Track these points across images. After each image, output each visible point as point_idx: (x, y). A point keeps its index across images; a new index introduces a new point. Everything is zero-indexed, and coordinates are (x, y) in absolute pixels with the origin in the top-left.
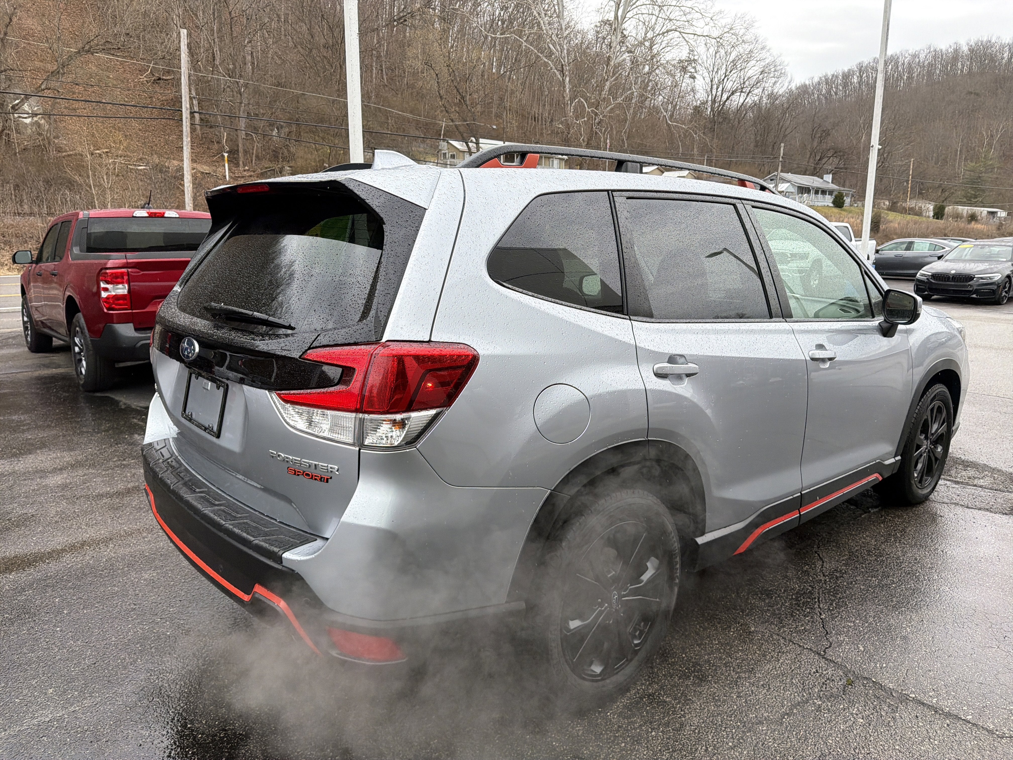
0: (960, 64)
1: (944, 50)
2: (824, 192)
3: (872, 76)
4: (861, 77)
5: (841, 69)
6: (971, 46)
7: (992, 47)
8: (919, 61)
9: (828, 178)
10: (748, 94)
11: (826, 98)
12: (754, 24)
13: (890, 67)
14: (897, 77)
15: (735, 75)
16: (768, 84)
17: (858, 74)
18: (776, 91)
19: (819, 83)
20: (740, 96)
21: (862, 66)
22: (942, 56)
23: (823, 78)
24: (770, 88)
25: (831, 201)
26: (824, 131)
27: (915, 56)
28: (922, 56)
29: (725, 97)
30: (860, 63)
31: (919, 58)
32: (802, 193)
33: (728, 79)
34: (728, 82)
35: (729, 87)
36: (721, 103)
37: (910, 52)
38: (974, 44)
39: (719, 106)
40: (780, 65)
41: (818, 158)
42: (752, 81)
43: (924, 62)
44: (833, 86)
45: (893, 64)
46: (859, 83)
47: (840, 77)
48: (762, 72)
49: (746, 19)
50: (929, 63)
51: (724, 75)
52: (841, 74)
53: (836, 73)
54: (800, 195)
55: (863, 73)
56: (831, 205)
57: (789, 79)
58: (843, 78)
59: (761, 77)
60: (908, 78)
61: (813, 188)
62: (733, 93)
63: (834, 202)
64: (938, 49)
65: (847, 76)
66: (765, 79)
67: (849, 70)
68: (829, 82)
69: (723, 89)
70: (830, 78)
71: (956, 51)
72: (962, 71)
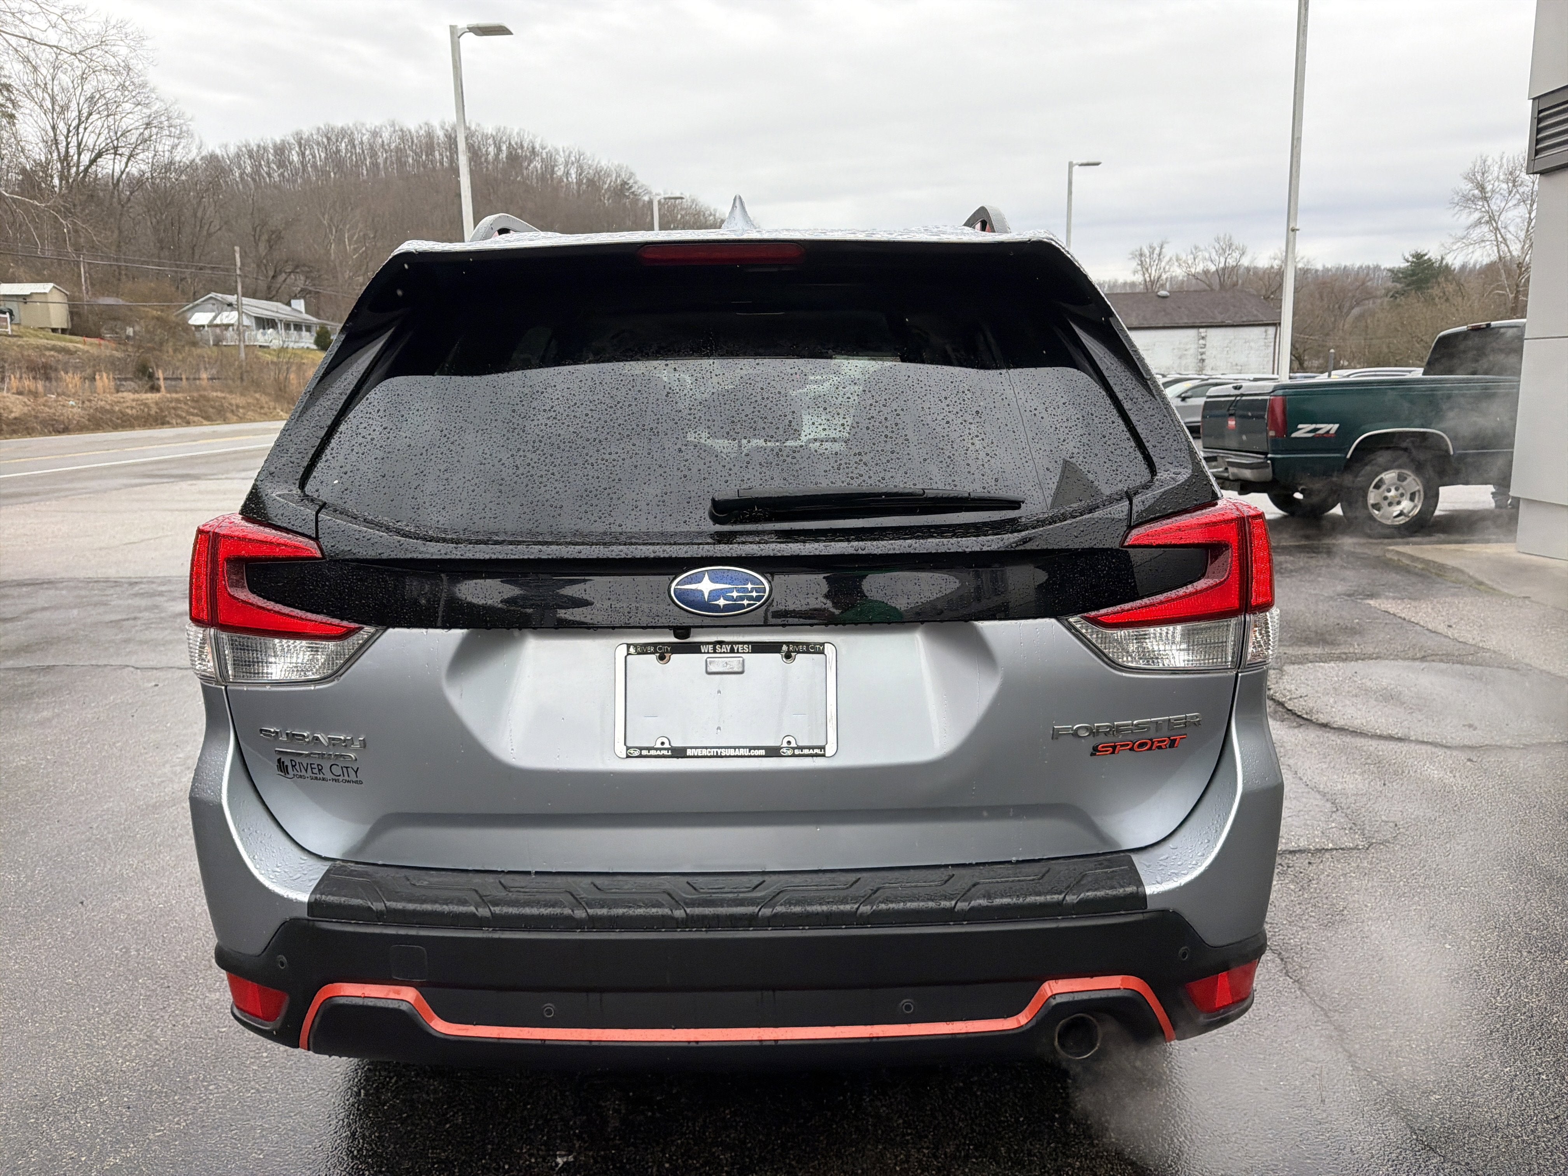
0: (437, 153)
1: (413, 131)
2: (298, 327)
3: (320, 156)
4: (303, 154)
5: (269, 138)
6: (447, 131)
7: (472, 136)
8: (383, 142)
9: (299, 304)
10: (129, 159)
11: (254, 180)
12: (144, 43)
13: (343, 145)
14: (356, 162)
15: (99, 123)
16: (164, 146)
17: (297, 149)
18: (177, 159)
19: (238, 156)
20: (114, 159)
21: (301, 138)
22: (412, 138)
23: (244, 149)
24: (167, 154)
25: (312, 341)
26: (273, 232)
27: (375, 134)
28: (386, 135)
29: (86, 158)
30: (297, 134)
31: (381, 137)
32: (264, 329)
33: (85, 129)
34: (87, 134)
35: (90, 143)
36: (82, 168)
37: (368, 127)
38: (450, 129)
39: (77, 173)
40: (177, 118)
41: (271, 273)
42: (133, 138)
43: (389, 145)
44: (263, 163)
45: (346, 140)
46: (302, 162)
47: (272, 151)
48: (148, 125)
49: (129, 31)
50: (396, 147)
51: (77, 121)
52: (271, 145)
53: (262, 144)
54: (261, 331)
55: (305, 149)
56: (314, 347)
57: (197, 141)
58: (275, 152)
59: (147, 133)
60: (372, 163)
61: (281, 321)
62: (99, 155)
63: (317, 342)
64: (405, 129)
65: (281, 150)
66: (154, 137)
67: (283, 141)
68: (256, 155)
69: (79, 145)
70: (255, 149)
71: (430, 135)
72: (442, 163)
